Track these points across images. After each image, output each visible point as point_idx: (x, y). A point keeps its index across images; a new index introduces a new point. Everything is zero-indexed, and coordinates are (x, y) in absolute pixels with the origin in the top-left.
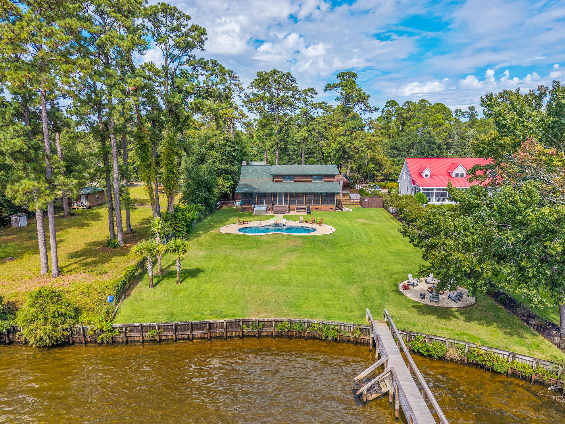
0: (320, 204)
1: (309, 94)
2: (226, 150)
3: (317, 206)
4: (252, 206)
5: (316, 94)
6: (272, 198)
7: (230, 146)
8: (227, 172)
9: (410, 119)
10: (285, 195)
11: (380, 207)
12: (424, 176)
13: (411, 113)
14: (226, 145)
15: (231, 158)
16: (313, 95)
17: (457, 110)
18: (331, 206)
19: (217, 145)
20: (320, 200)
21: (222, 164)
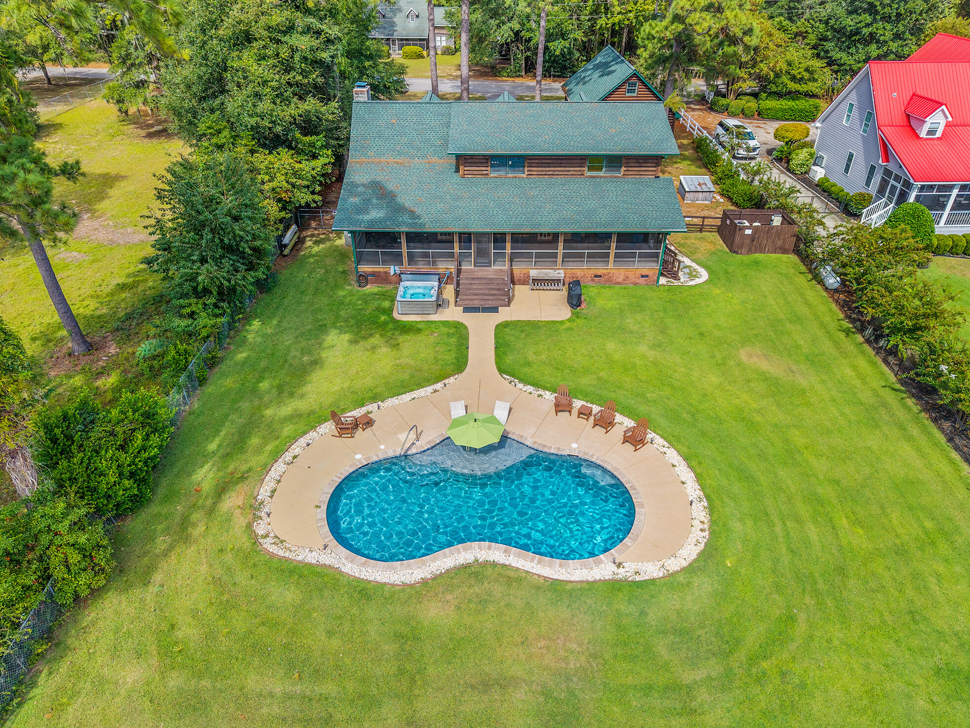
2: (294, 50)
3: (600, 269)
4: (393, 270)
6: (457, 245)
7: (308, 30)
8: (309, 126)
10: (499, 237)
11: (784, 251)
12: (923, 134)
14: (290, 29)
15: (315, 76)
18: (646, 268)
19: (258, 31)
20: (613, 252)
21: (287, 101)
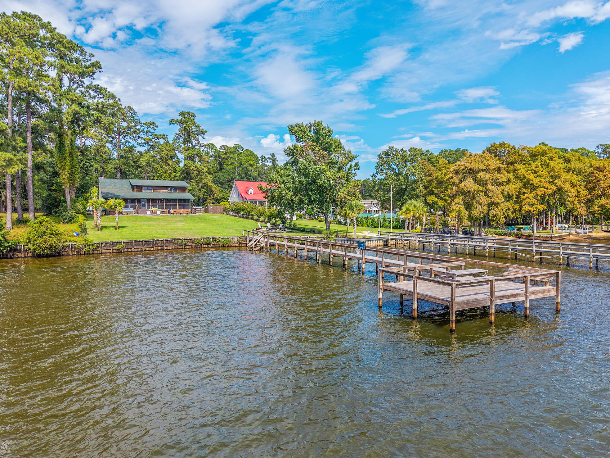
0: (178, 208)
1: (151, 126)
3: (175, 210)
5: (157, 127)
6: (137, 203)
9: (227, 159)
10: (148, 200)
11: (222, 213)
12: (249, 194)
13: (228, 154)
16: (155, 128)
17: (262, 156)
18: (187, 210)
20: (178, 205)
